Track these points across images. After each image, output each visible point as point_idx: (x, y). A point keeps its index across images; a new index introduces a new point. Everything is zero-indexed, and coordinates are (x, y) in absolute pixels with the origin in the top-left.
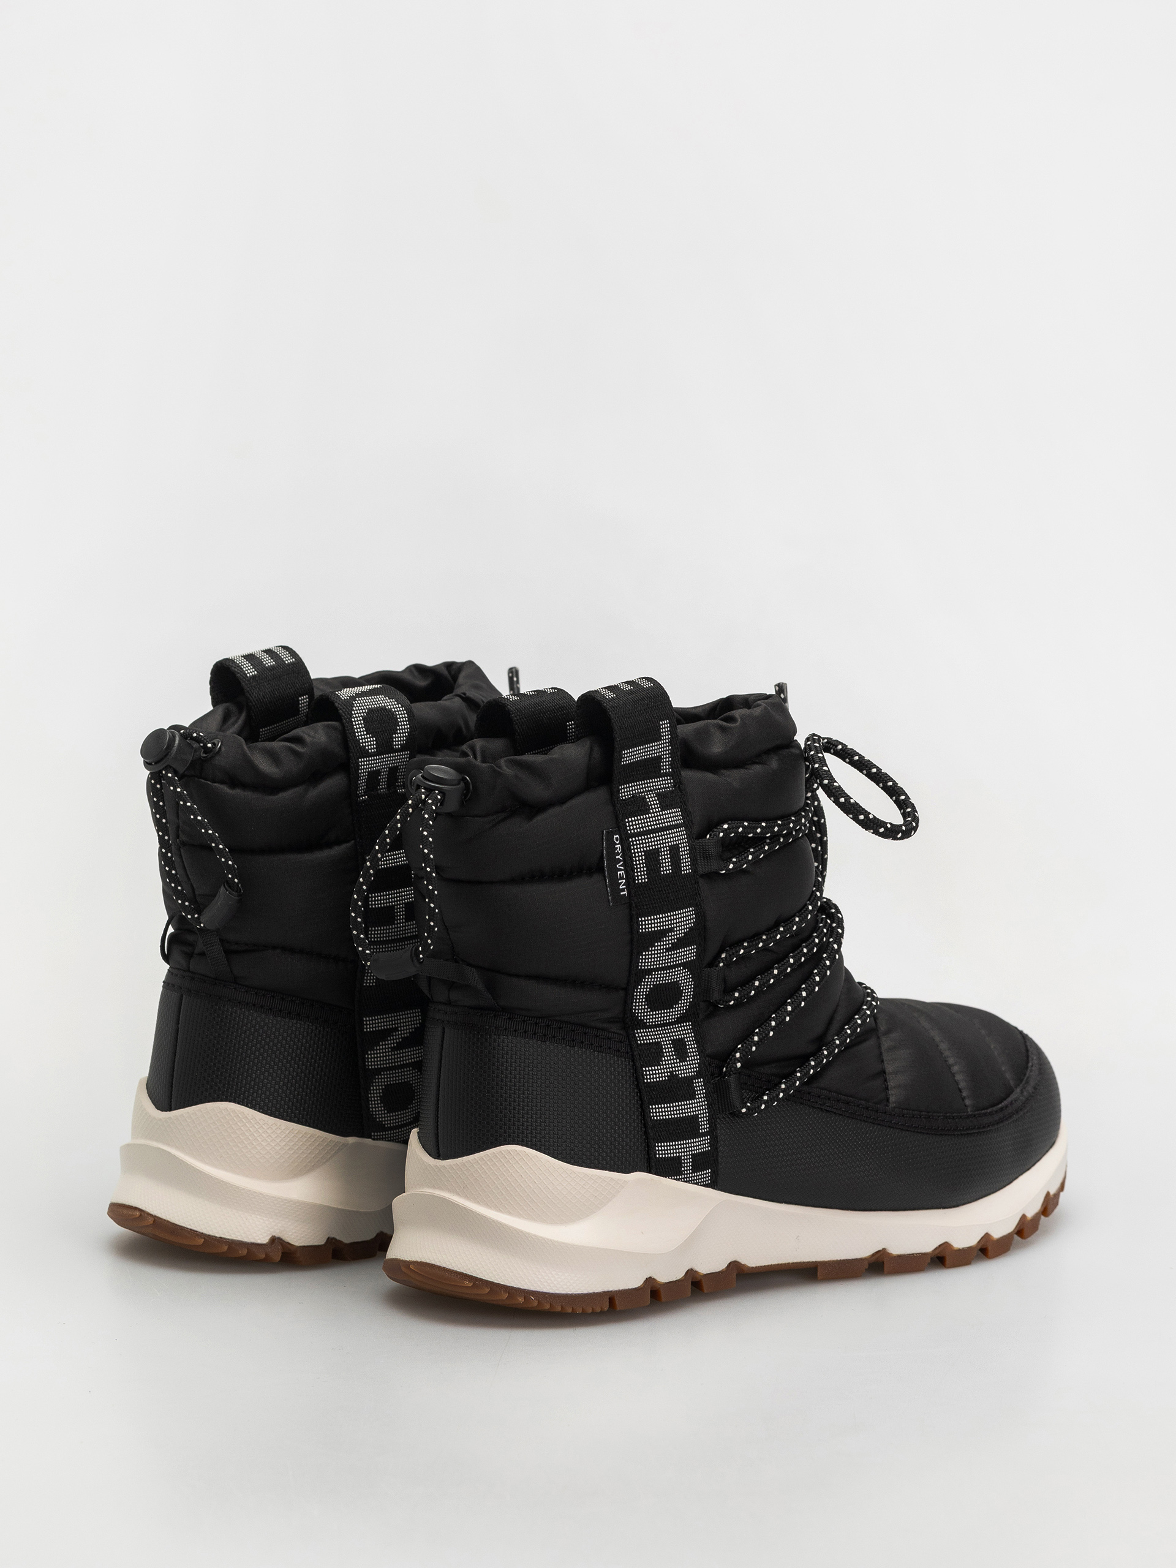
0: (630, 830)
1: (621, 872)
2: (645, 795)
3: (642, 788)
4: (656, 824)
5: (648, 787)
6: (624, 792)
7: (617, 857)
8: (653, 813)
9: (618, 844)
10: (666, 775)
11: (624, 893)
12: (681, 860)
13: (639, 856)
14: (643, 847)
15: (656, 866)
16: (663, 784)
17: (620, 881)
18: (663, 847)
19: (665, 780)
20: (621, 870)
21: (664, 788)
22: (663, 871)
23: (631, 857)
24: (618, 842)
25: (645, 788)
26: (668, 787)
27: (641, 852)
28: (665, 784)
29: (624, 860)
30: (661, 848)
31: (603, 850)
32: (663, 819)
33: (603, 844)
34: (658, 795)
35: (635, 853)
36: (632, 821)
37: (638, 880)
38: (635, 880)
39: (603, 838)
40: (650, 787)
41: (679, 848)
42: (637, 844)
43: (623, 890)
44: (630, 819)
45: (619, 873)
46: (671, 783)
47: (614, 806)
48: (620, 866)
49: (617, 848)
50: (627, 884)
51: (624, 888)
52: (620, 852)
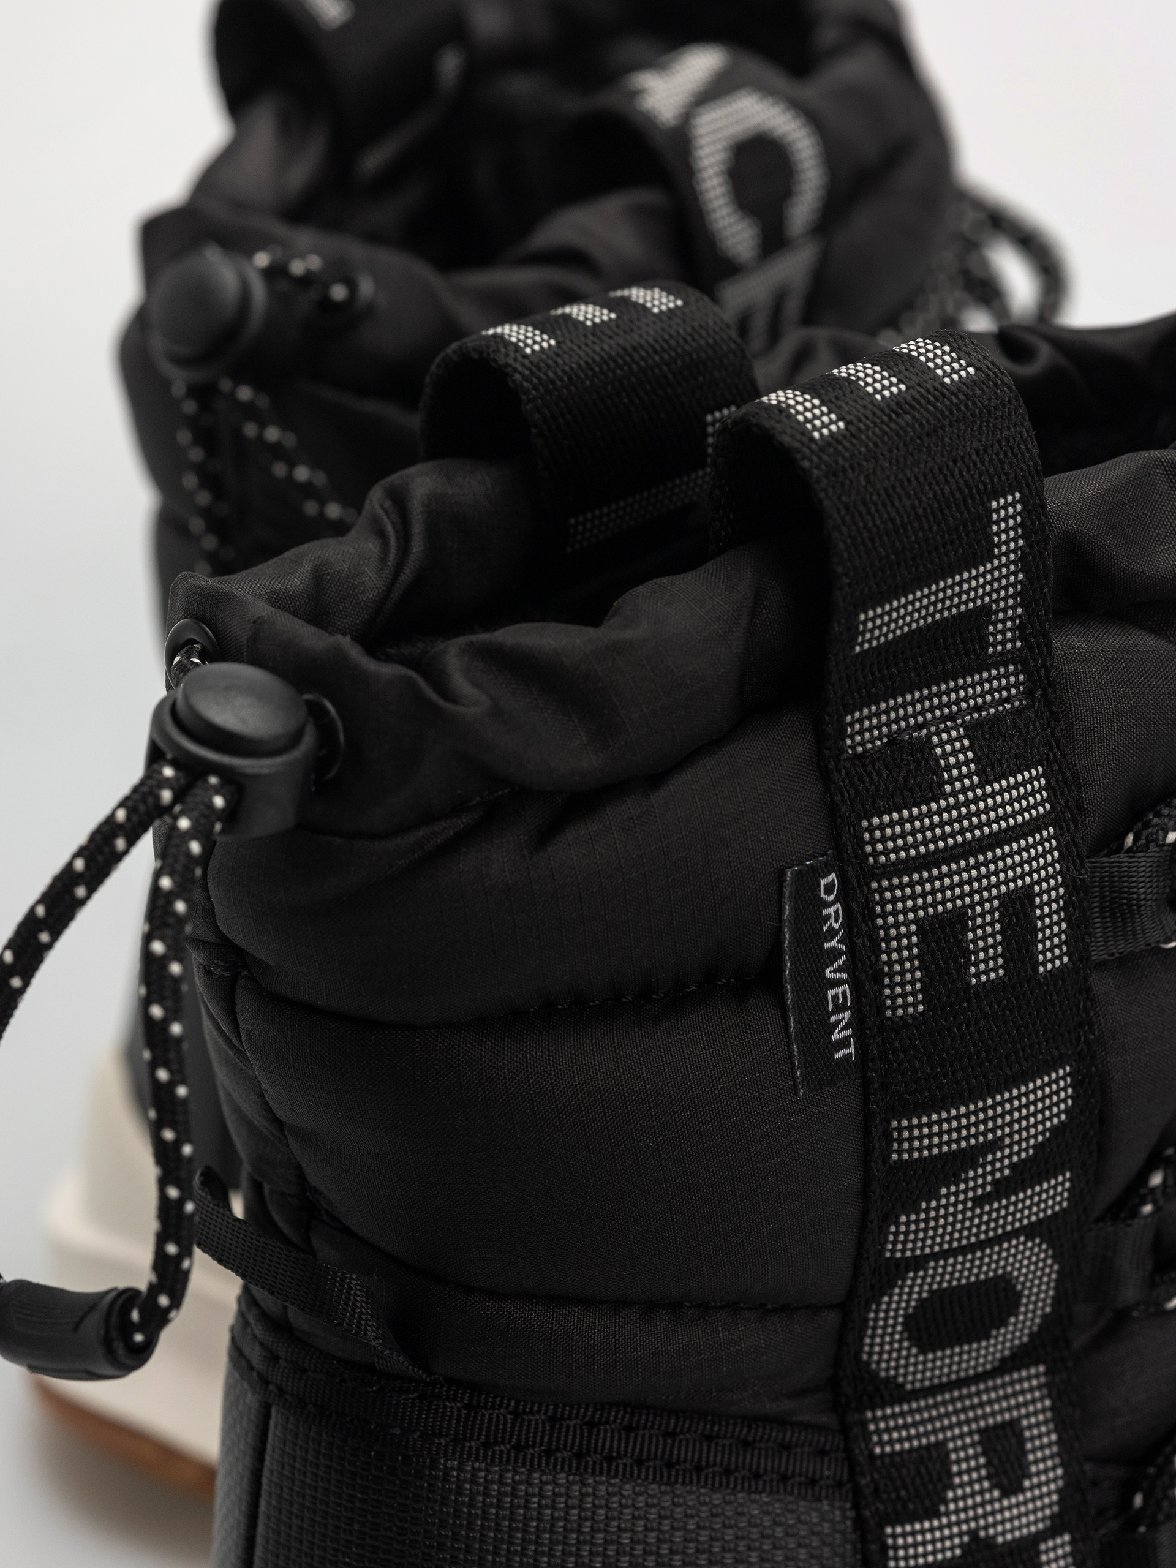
0: (875, 854)
1: (839, 990)
2: (929, 736)
3: (922, 713)
4: (962, 832)
5: (940, 707)
6: (861, 733)
7: (827, 945)
8: (954, 793)
9: (832, 903)
10: (1002, 660)
11: (846, 1052)
12: (1036, 930)
13: (899, 937)
14: (915, 909)
15: (956, 961)
16: (991, 692)
17: (833, 1019)
18: (981, 903)
19: (998, 678)
20: (838, 983)
21: (995, 703)
22: (977, 975)
23: (875, 942)
24: (832, 898)
25: (932, 710)
26: (1008, 700)
27: (906, 923)
28: (999, 690)
29: (852, 952)
30: (972, 906)
31: (779, 931)
32: (986, 811)
33: (781, 911)
34: (973, 730)
35: (886, 927)
36: (882, 827)
37: (894, 1008)
38: (882, 1008)
39: (781, 894)
40: (948, 705)
41: (1031, 896)
42: (894, 901)
43: (843, 1043)
44: (876, 821)
45: (830, 993)
46: (1016, 685)
47: (825, 777)
48: (835, 971)
49: (828, 917)
50: (858, 1024)
51: (847, 1038)
52: (836, 926)
